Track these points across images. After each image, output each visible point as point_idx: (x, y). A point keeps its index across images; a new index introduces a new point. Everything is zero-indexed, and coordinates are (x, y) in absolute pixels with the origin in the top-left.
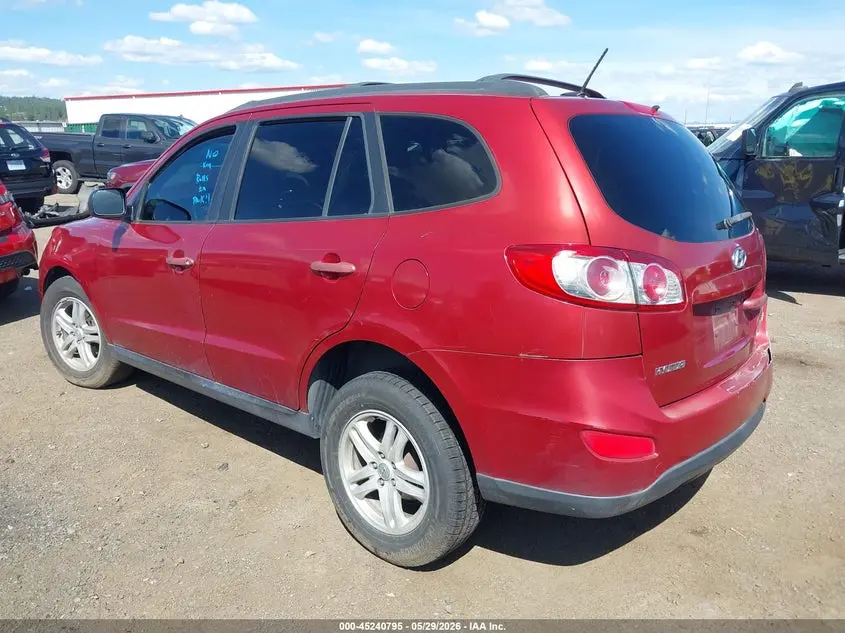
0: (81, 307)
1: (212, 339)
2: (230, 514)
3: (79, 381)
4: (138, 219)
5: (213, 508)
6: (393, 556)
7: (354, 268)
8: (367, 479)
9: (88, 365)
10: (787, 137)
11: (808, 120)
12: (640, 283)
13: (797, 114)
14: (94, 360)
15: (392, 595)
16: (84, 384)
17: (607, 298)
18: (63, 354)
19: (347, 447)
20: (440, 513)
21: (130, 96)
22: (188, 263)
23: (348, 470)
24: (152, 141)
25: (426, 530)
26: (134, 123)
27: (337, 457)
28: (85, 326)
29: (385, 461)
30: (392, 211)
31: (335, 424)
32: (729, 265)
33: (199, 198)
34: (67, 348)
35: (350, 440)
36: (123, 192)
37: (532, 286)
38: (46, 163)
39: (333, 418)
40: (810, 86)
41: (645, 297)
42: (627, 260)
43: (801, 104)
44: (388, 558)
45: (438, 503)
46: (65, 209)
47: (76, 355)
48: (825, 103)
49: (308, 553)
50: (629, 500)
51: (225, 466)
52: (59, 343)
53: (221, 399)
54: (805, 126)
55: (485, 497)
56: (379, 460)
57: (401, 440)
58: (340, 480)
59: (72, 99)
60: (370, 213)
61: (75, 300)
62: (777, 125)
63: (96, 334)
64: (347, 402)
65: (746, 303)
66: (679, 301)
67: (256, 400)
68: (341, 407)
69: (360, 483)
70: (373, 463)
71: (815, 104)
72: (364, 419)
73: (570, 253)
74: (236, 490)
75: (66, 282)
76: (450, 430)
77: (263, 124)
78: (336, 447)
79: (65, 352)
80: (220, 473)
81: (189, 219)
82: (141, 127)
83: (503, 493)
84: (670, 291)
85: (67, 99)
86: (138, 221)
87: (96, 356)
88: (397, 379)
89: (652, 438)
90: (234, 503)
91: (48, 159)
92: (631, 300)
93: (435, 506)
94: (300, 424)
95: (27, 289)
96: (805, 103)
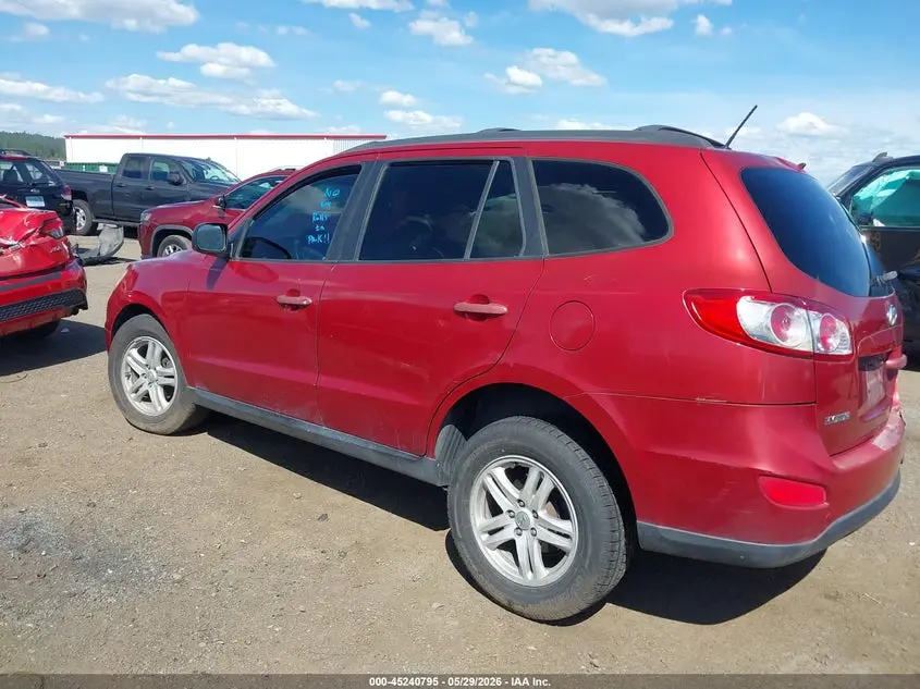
0: (156, 348)
1: (324, 381)
2: (342, 565)
3: (148, 427)
4: (237, 256)
5: (321, 558)
6: (532, 610)
7: (505, 309)
8: (502, 528)
9: (159, 409)
10: (872, 207)
11: (894, 191)
12: (817, 332)
13: (884, 184)
14: (166, 405)
15: (533, 648)
16: (152, 429)
17: (788, 344)
18: (131, 397)
19: (480, 494)
20: (590, 563)
21: (138, 137)
22: (305, 303)
23: (479, 519)
24: (178, 183)
25: (573, 581)
26: (156, 165)
27: (468, 505)
28: (159, 368)
29: (525, 510)
30: (546, 254)
31: (469, 468)
32: (884, 321)
33: (316, 237)
34: (137, 391)
35: (484, 487)
36: (225, 228)
37: (713, 329)
38: (66, 201)
39: (468, 463)
40: (895, 157)
41: (820, 345)
42: (805, 308)
43: (888, 174)
44: (525, 611)
45: (590, 552)
46: (84, 251)
47: (146, 398)
48: (911, 174)
49: (435, 605)
50: (797, 550)
51: (324, 517)
52: (128, 385)
53: (328, 445)
54: (890, 197)
55: (644, 545)
56: (518, 509)
57: (547, 487)
58: (470, 529)
59: (73, 137)
60: (521, 255)
61: (151, 341)
62: (863, 194)
63: (173, 377)
64: (486, 447)
65: (888, 362)
66: (847, 352)
67: (372, 446)
68: (478, 452)
69: (492, 533)
70: (510, 511)
71: (902, 175)
72: (502, 466)
73: (749, 298)
74: (342, 542)
75: (143, 320)
76: (602, 477)
77: (392, 165)
78: (468, 494)
79: (133, 395)
80: (320, 523)
81: (289, 257)
82: (165, 168)
83: (666, 540)
84: (840, 343)
85: (67, 137)
86: (238, 258)
87: (168, 400)
88: (543, 424)
89: (824, 487)
90: (343, 554)
91: (68, 197)
92: (807, 348)
93: (585, 555)
94: (426, 470)
95: (64, 331)
96: (891, 173)
